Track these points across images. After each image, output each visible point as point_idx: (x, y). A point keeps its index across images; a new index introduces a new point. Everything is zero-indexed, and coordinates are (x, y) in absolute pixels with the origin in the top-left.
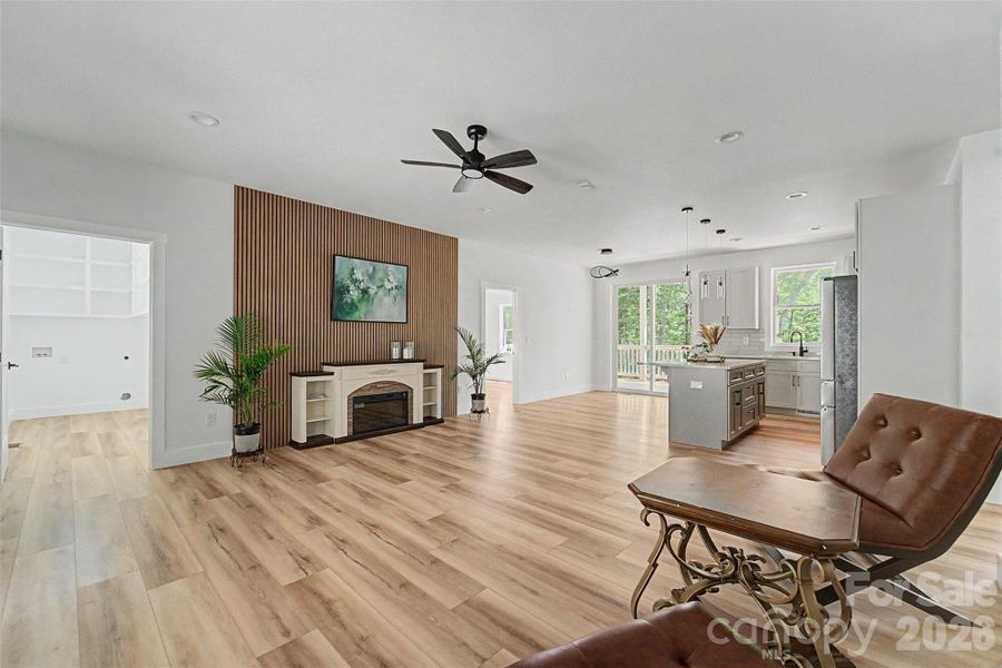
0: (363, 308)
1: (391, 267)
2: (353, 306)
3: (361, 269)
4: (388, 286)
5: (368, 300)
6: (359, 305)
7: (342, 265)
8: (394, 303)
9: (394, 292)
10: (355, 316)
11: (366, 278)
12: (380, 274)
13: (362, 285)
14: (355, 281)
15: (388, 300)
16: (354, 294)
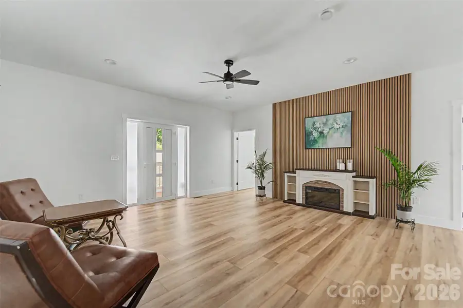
0: (320, 141)
1: (338, 116)
2: (315, 141)
3: (319, 121)
4: (336, 126)
5: (323, 137)
6: (318, 140)
7: (309, 122)
8: (341, 137)
9: (341, 129)
10: (317, 146)
11: (322, 126)
12: (331, 122)
13: (320, 130)
14: (316, 129)
15: (337, 135)
16: (315, 134)
